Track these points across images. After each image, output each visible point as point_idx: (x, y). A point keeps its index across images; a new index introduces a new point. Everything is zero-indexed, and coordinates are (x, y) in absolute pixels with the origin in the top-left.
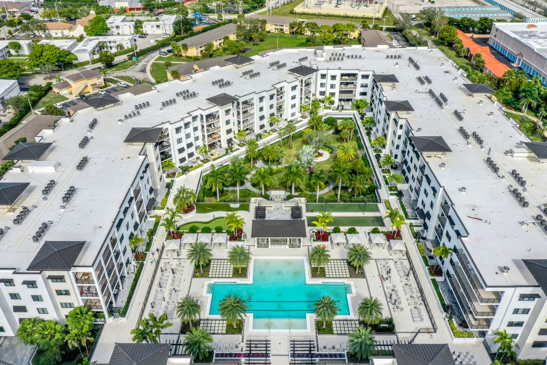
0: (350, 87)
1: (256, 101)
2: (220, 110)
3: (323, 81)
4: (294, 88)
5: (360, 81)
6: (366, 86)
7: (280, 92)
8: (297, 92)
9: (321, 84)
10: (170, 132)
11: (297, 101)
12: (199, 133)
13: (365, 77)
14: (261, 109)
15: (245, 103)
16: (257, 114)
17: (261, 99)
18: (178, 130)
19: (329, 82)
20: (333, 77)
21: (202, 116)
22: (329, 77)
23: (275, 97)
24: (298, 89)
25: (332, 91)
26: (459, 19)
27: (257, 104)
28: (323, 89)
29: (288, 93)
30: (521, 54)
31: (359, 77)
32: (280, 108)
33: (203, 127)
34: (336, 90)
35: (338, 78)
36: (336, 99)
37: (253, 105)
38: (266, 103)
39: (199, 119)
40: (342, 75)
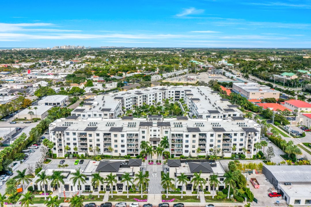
0: (178, 96)
1: (149, 96)
2: (138, 96)
3: (170, 93)
4: (160, 94)
5: (181, 93)
6: (183, 95)
7: (156, 95)
8: (161, 95)
9: (169, 94)
10: (124, 100)
11: (161, 98)
12: (132, 103)
13: (183, 92)
14: (150, 98)
15: (145, 96)
16: (149, 100)
17: (150, 95)
18: (127, 99)
19: (171, 93)
20: (173, 92)
21: (133, 97)
22: (171, 92)
23: (154, 95)
24: (162, 94)
25: (173, 96)
26: (222, 82)
27: (149, 97)
28: (170, 96)
29: (158, 95)
30: (240, 91)
31: (181, 92)
32: (156, 100)
33: (133, 100)
34: (174, 96)
35: (174, 92)
36: (174, 99)
37: (148, 97)
38: (152, 97)
39: (132, 98)
40: (176, 92)
